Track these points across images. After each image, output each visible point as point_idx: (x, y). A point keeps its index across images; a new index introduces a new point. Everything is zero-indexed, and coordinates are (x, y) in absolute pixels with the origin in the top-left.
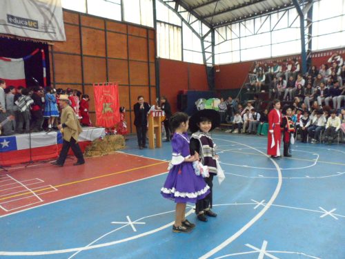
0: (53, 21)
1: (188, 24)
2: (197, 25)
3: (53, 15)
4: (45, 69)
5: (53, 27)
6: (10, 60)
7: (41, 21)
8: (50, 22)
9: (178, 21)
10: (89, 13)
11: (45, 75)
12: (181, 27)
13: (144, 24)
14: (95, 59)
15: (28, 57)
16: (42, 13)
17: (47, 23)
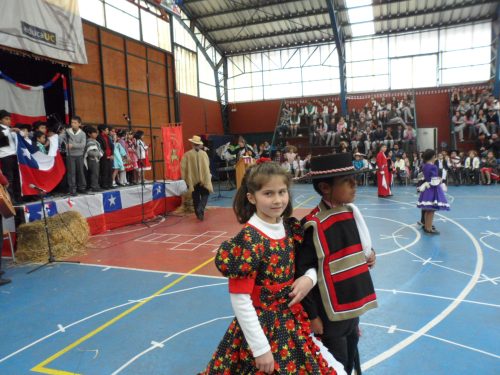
0: (72, 36)
1: (204, 50)
2: (210, 52)
3: (72, 27)
4: (67, 103)
5: (73, 44)
6: (28, 89)
7: (59, 35)
8: (69, 37)
9: (192, 46)
10: (109, 27)
11: (67, 111)
12: (196, 53)
13: (162, 47)
14: (116, 90)
15: (49, 84)
16: (61, 23)
17: (66, 37)
